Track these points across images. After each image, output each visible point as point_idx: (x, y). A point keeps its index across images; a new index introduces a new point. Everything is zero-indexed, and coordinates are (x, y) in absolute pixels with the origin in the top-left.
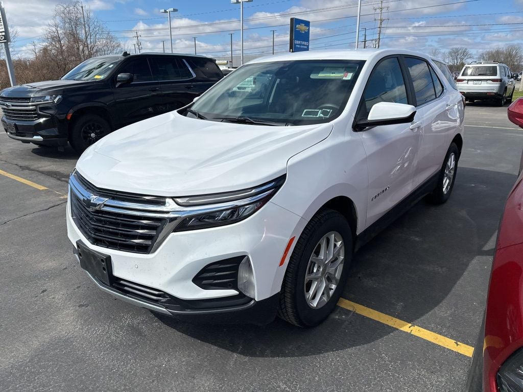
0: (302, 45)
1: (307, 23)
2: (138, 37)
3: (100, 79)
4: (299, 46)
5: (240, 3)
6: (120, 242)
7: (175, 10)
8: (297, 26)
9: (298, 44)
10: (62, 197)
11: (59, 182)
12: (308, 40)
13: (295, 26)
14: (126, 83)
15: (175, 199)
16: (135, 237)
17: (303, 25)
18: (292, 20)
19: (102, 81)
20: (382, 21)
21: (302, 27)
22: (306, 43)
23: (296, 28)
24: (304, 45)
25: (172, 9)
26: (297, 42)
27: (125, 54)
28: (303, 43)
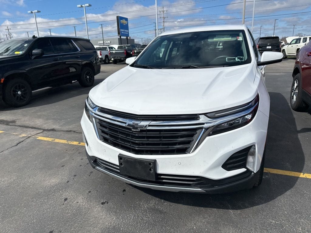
0: (125, 32)
1: (126, 19)
2: (8, 30)
3: (19, 54)
4: (123, 33)
5: (83, 7)
6: (160, 149)
7: (38, 12)
8: (121, 21)
9: (122, 32)
10: (21, 136)
11: (9, 127)
12: (128, 30)
13: (120, 21)
14: (39, 56)
15: (206, 115)
16: (175, 144)
17: (124, 20)
18: (117, 17)
19: (22, 55)
20: (164, 18)
21: (123, 21)
22: (127, 31)
23: (120, 22)
24: (126, 32)
25: (36, 11)
26: (122, 30)
27: (34, 37)
28: (125, 31)
